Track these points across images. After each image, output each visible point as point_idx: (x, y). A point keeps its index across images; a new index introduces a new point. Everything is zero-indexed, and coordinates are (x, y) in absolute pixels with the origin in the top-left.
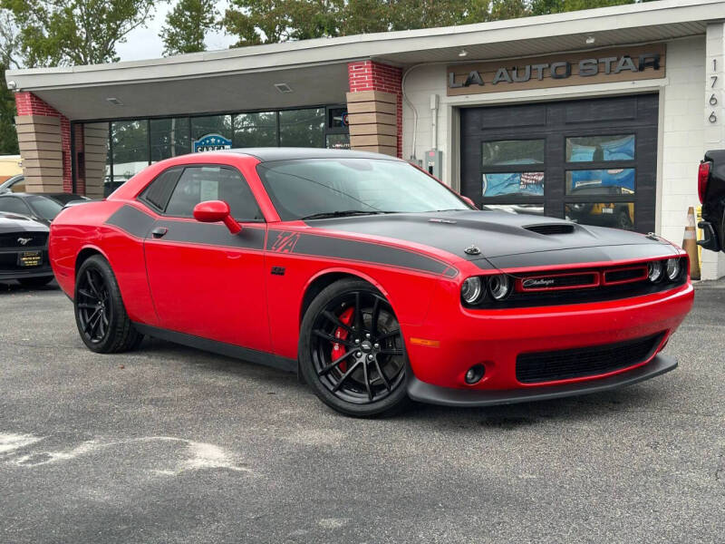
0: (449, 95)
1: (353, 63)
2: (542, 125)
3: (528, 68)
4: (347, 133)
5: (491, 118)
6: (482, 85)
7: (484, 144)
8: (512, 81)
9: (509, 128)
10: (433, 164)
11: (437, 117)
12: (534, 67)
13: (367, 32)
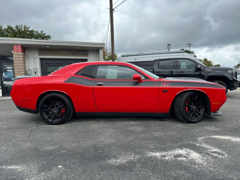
0: (39, 55)
1: (15, 45)
2: (61, 64)
3: (60, 52)
4: (13, 62)
5: (49, 62)
6: (48, 54)
7: (47, 67)
8: (56, 54)
9: (53, 64)
10: (36, 71)
11: (36, 60)
12: (61, 51)
13: (21, 38)
